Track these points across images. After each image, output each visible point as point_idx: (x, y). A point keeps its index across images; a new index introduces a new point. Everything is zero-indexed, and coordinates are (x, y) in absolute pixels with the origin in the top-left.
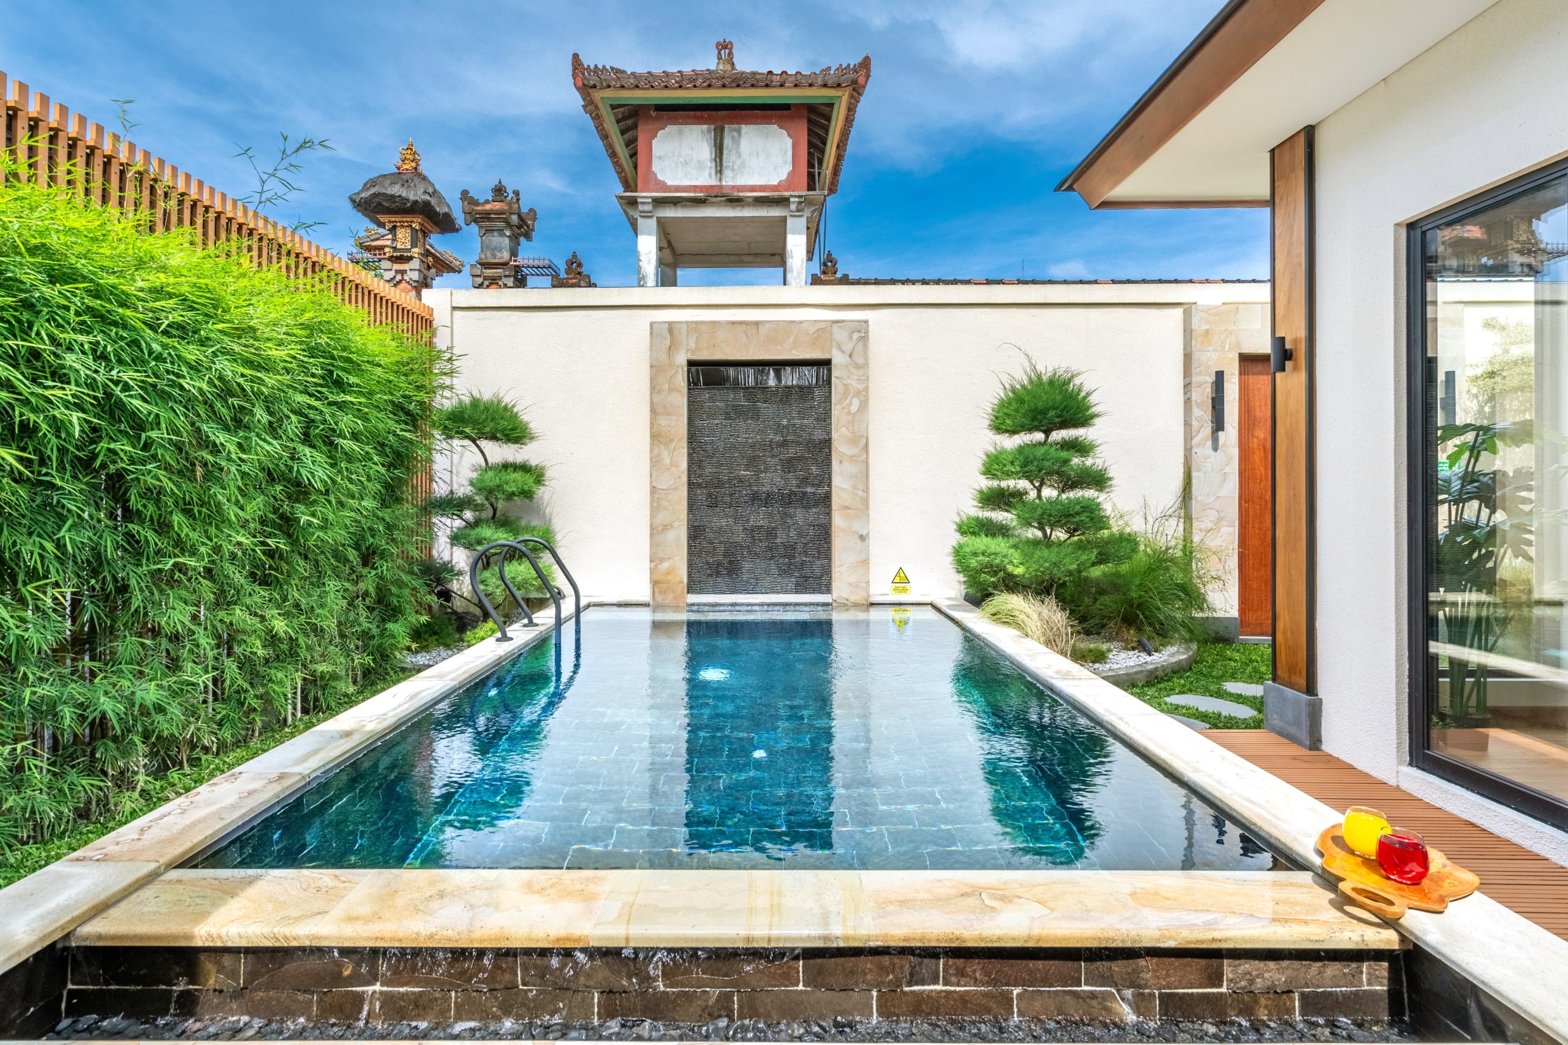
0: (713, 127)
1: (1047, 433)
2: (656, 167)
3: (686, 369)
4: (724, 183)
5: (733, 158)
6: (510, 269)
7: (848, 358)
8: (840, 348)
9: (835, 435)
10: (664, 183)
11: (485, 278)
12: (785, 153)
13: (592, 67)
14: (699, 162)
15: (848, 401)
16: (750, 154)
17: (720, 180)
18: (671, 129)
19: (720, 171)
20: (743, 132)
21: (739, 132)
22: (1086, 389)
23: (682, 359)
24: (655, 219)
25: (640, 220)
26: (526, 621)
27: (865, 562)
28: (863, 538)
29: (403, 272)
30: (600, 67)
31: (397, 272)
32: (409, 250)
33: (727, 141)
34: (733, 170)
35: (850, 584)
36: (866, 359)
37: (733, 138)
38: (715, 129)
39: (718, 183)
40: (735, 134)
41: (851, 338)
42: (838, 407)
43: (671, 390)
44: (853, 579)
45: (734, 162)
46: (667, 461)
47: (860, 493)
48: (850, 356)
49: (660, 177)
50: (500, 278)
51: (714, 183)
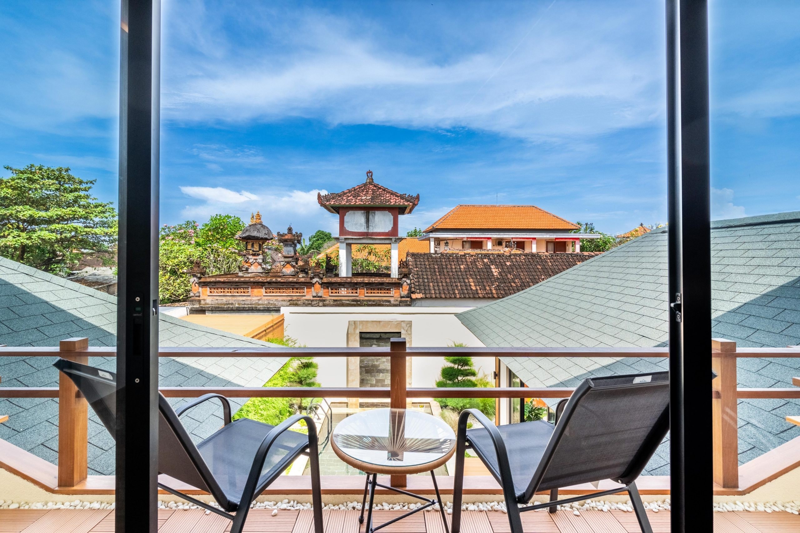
0: (365, 213)
2: (346, 225)
3: (359, 334)
5: (372, 222)
6: (294, 259)
7: (406, 331)
8: (404, 329)
10: (348, 231)
11: (285, 262)
12: (391, 221)
14: (361, 224)
16: (379, 221)
17: (368, 230)
18: (350, 212)
19: (368, 227)
21: (375, 213)
24: (345, 244)
29: (256, 259)
31: (254, 259)
33: (371, 217)
34: (372, 227)
36: (411, 332)
37: (372, 215)
40: (373, 214)
41: (407, 326)
43: (354, 341)
45: (373, 224)
46: (353, 361)
49: (347, 229)
50: (291, 262)
51: (366, 231)
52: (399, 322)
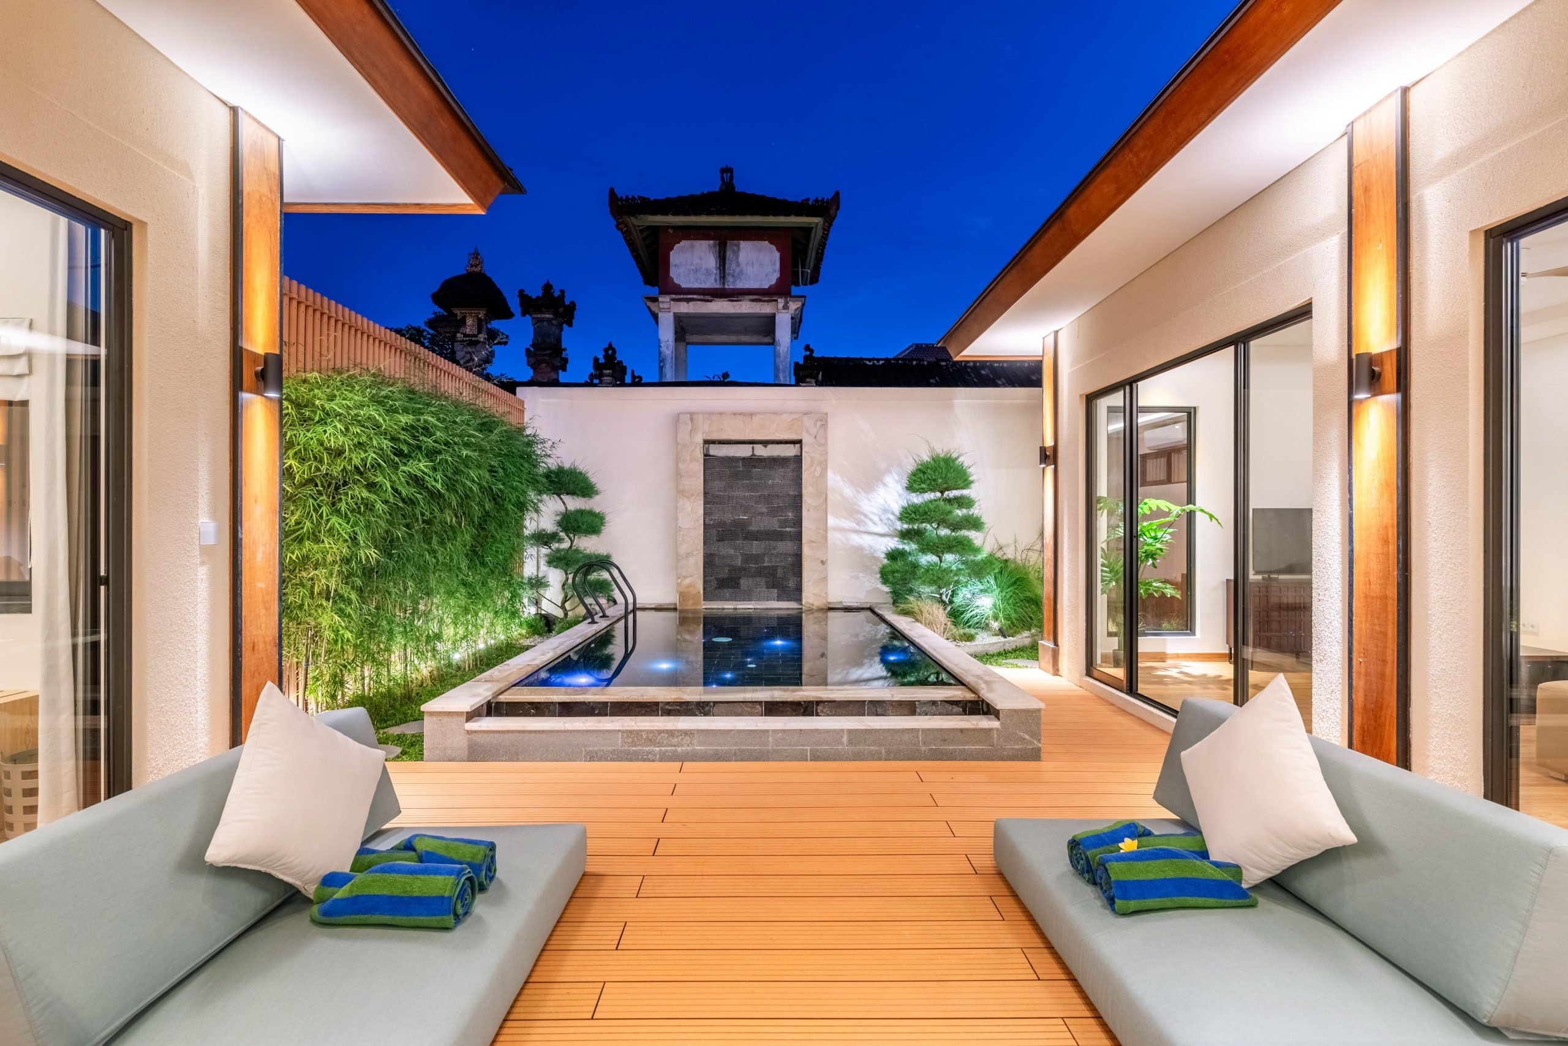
0: (718, 242)
1: (942, 492)
2: (673, 273)
3: (702, 445)
4: (726, 287)
5: (733, 266)
6: (557, 353)
7: (814, 439)
8: (808, 432)
9: (804, 492)
10: (678, 286)
11: (537, 359)
12: (775, 263)
13: (624, 197)
14: (707, 269)
15: (813, 468)
16: (747, 264)
17: (724, 284)
18: (684, 243)
19: (723, 276)
20: (741, 246)
21: (739, 246)
22: (966, 464)
23: (699, 439)
24: (672, 314)
25: (660, 315)
26: (590, 620)
27: (825, 579)
28: (823, 562)
29: (471, 353)
30: (630, 197)
31: (466, 353)
32: (476, 336)
33: (729, 254)
34: (733, 276)
35: (814, 594)
36: (826, 439)
37: (733, 251)
38: (719, 244)
39: (721, 287)
40: (736, 248)
41: (815, 425)
42: (806, 472)
43: (691, 460)
44: (816, 591)
45: (734, 271)
46: (689, 509)
47: (822, 532)
48: (815, 437)
49: (676, 281)
50: (548, 358)
51: (718, 286)
52: (796, 416)
